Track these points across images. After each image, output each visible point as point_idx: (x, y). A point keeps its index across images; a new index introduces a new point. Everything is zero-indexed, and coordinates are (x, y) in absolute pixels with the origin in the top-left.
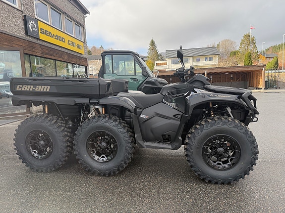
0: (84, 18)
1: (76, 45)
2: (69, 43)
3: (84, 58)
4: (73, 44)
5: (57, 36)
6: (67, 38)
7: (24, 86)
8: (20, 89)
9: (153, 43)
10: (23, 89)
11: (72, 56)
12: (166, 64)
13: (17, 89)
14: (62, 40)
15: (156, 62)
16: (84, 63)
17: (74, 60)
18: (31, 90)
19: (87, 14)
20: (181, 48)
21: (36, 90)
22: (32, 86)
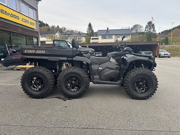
0: (37, 4)
1: (29, 22)
2: (23, 20)
3: (36, 32)
4: (26, 21)
5: (12, 14)
6: (21, 17)
7: (29, 50)
8: (27, 52)
9: (90, 25)
10: (29, 52)
11: (25, 29)
12: (98, 39)
13: (25, 52)
14: (17, 17)
15: (91, 37)
16: (36, 35)
17: (27, 33)
18: (34, 52)
19: (39, 1)
20: (108, 28)
21: (37, 52)
22: (34, 51)
